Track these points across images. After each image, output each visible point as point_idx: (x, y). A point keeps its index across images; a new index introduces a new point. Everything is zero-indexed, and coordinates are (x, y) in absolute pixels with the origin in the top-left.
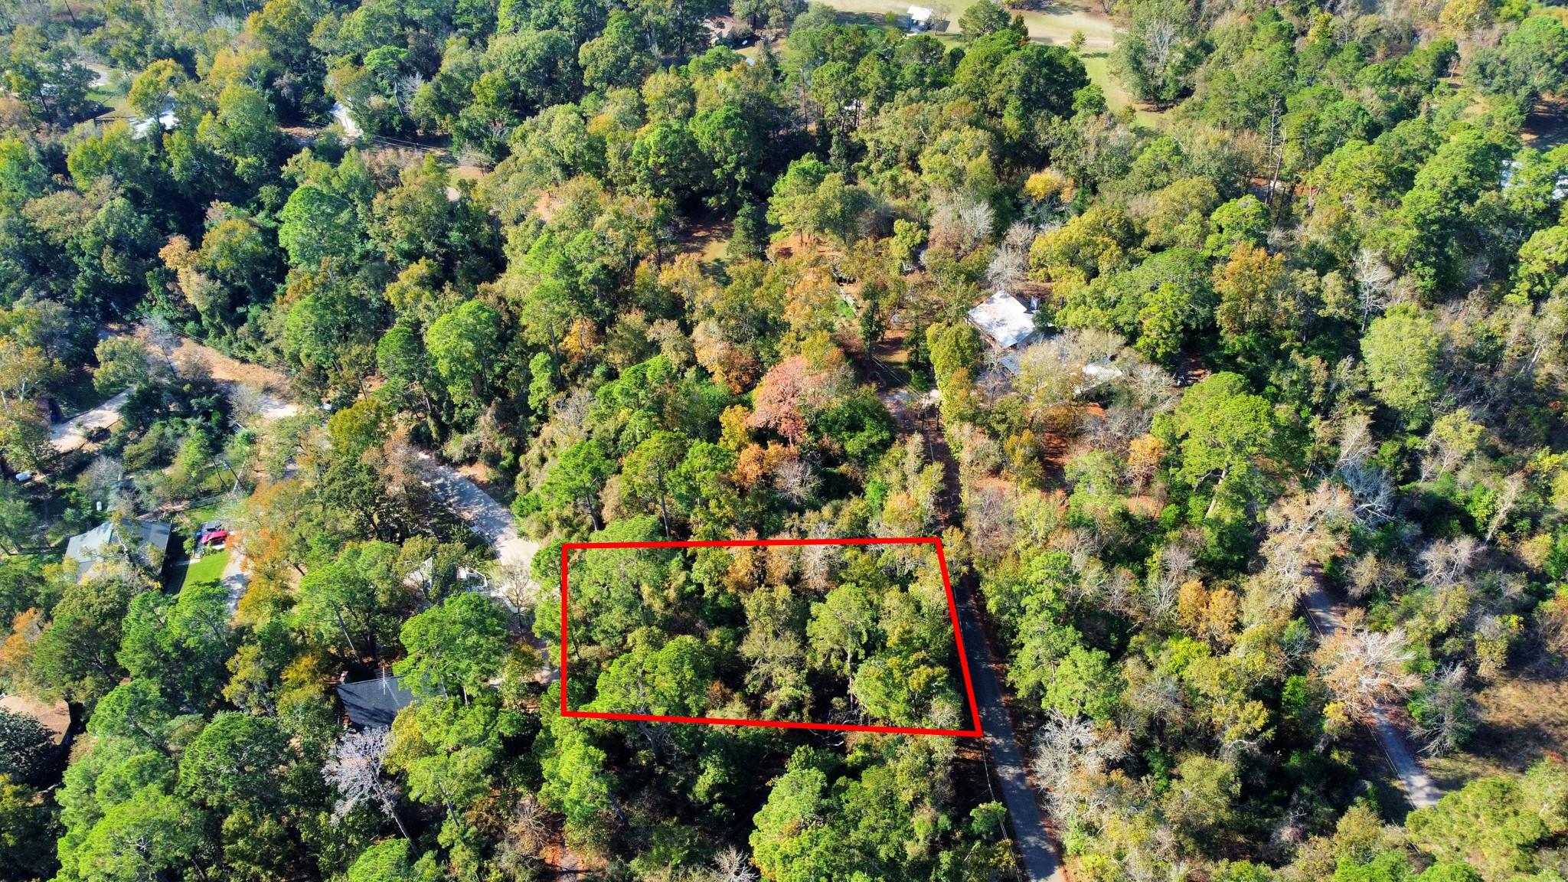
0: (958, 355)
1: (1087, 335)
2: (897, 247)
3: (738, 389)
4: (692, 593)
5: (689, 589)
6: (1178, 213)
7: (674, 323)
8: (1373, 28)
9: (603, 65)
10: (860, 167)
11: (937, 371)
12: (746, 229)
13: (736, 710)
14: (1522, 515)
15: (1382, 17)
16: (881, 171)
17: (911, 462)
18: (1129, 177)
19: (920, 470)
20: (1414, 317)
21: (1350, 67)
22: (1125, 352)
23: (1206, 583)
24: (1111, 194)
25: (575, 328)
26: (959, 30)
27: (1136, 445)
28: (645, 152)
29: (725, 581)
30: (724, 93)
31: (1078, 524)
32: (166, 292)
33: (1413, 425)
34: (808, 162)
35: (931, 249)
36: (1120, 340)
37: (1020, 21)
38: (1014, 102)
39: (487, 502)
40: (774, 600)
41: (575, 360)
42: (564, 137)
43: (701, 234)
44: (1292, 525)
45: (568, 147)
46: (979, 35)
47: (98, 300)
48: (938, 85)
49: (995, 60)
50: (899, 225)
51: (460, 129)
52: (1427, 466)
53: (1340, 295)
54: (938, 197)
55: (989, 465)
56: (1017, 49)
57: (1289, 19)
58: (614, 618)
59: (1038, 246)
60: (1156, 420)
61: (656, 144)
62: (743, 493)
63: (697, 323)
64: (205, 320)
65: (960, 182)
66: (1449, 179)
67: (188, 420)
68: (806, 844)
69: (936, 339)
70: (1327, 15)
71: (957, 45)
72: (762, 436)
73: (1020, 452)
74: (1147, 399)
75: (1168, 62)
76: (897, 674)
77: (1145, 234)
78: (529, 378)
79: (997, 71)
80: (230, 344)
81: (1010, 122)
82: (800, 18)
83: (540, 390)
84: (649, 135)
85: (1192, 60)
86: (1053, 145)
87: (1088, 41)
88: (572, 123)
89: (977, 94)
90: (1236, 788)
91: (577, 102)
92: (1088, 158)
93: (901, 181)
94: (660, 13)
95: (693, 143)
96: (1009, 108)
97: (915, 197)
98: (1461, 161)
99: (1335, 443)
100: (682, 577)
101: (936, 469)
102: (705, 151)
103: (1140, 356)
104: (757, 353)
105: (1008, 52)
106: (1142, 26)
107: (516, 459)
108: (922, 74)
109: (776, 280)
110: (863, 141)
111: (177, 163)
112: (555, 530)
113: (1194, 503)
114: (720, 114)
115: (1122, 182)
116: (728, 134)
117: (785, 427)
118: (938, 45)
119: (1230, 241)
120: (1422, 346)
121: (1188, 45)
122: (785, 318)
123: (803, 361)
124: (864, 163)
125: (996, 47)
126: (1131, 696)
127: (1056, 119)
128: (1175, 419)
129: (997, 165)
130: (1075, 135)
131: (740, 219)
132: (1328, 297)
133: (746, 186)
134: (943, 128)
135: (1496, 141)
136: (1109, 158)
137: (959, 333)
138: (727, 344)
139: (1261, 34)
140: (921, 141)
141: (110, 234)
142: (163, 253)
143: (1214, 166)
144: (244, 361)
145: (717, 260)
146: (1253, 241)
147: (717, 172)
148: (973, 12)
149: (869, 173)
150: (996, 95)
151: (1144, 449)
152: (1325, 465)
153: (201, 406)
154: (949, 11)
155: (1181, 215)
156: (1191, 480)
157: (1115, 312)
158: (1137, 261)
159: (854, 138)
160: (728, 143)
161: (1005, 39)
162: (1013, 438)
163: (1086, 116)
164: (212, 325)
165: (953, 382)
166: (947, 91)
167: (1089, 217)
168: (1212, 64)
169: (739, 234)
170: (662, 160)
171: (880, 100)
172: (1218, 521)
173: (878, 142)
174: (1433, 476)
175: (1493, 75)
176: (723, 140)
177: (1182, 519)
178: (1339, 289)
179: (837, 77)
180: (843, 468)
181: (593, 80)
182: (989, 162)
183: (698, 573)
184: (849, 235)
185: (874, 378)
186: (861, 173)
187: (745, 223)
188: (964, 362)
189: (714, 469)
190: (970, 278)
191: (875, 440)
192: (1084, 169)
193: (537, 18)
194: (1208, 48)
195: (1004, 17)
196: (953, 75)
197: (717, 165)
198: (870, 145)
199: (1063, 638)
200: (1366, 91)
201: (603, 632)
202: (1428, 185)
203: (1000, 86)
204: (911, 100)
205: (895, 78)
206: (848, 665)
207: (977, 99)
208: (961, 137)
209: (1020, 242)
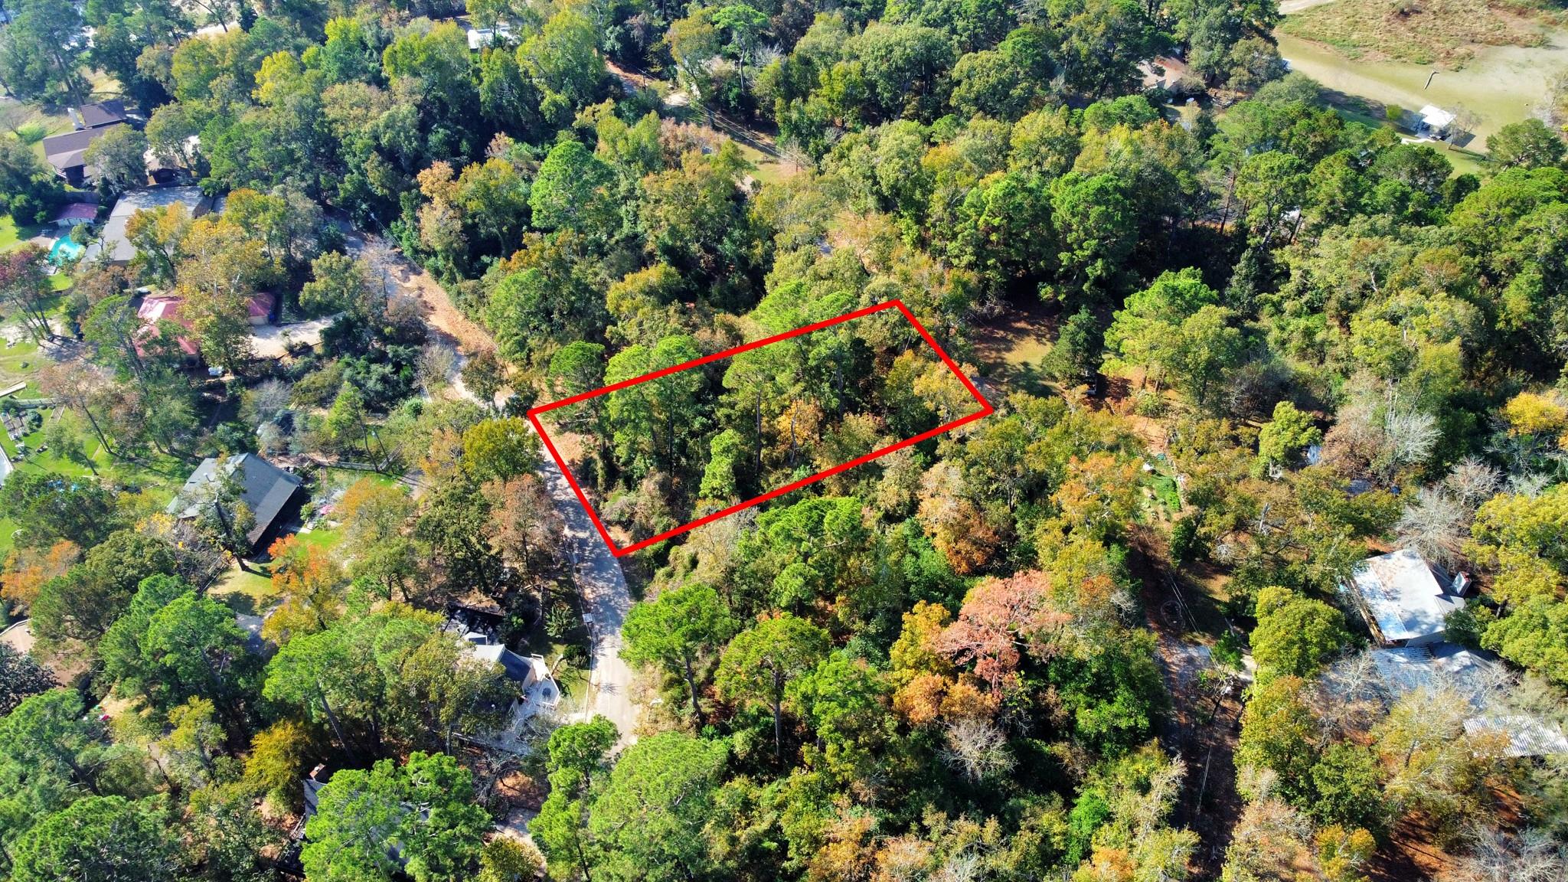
0: (1295, 650)
3: (963, 567)
4: (771, 852)
5: (767, 844)
9: (978, 84)
10: (1267, 301)
12: (1074, 343)
16: (1297, 314)
19: (1161, 826)
26: (1484, 150)
28: (980, 206)
30: (1117, 155)
34: (1185, 279)
38: (1531, 272)
39: (618, 584)
41: (784, 447)
42: (889, 162)
43: (1022, 325)
45: (889, 174)
46: (1510, 164)
47: (364, 206)
48: (1418, 219)
49: (1523, 206)
50: (1284, 409)
54: (1363, 378)
59: (1496, 508)
61: (995, 200)
65: (1403, 372)
71: (1472, 169)
78: (709, 458)
79: (1520, 223)
81: (1516, 299)
82: (1270, 87)
83: (715, 475)
84: (995, 185)
88: (905, 146)
89: (1477, 247)
91: (928, 122)
93: (1319, 337)
94: (1085, 40)
95: (1048, 211)
96: (1521, 279)
97: (1330, 364)
102: (1057, 225)
105: (1547, 201)
107: (669, 548)
108: (1404, 198)
110: (1288, 265)
111: (486, 82)
114: (1096, 182)
116: (1095, 211)
118: (1444, 164)
124: (1276, 298)
125: (1530, 188)
129: (1471, 356)
131: (1071, 326)
134: (1403, 285)
138: (962, 502)
140: (1365, 292)
141: (384, 141)
142: (422, 175)
144: (467, 316)
145: (1025, 364)
147: (1064, 256)
148: (1513, 132)
149: (1279, 311)
150: (1506, 256)
153: (396, 355)
154: (1479, 122)
159: (1280, 256)
160: (1091, 223)
166: (1433, 232)
169: (1064, 343)
170: (996, 222)
171: (1330, 218)
173: (1307, 272)
176: (1085, 217)
179: (1282, 172)
180: (1060, 748)
181: (962, 100)
182: (1460, 355)
185: (1163, 618)
186: (1267, 309)
187: (1074, 334)
189: (843, 705)
193: (930, 11)
196: (1450, 210)
197: (1069, 248)
198: (1295, 274)
203: (1518, 246)
204: (1374, 231)
205: (1361, 195)
207: (1474, 254)
208: (1428, 305)
209: (1467, 490)
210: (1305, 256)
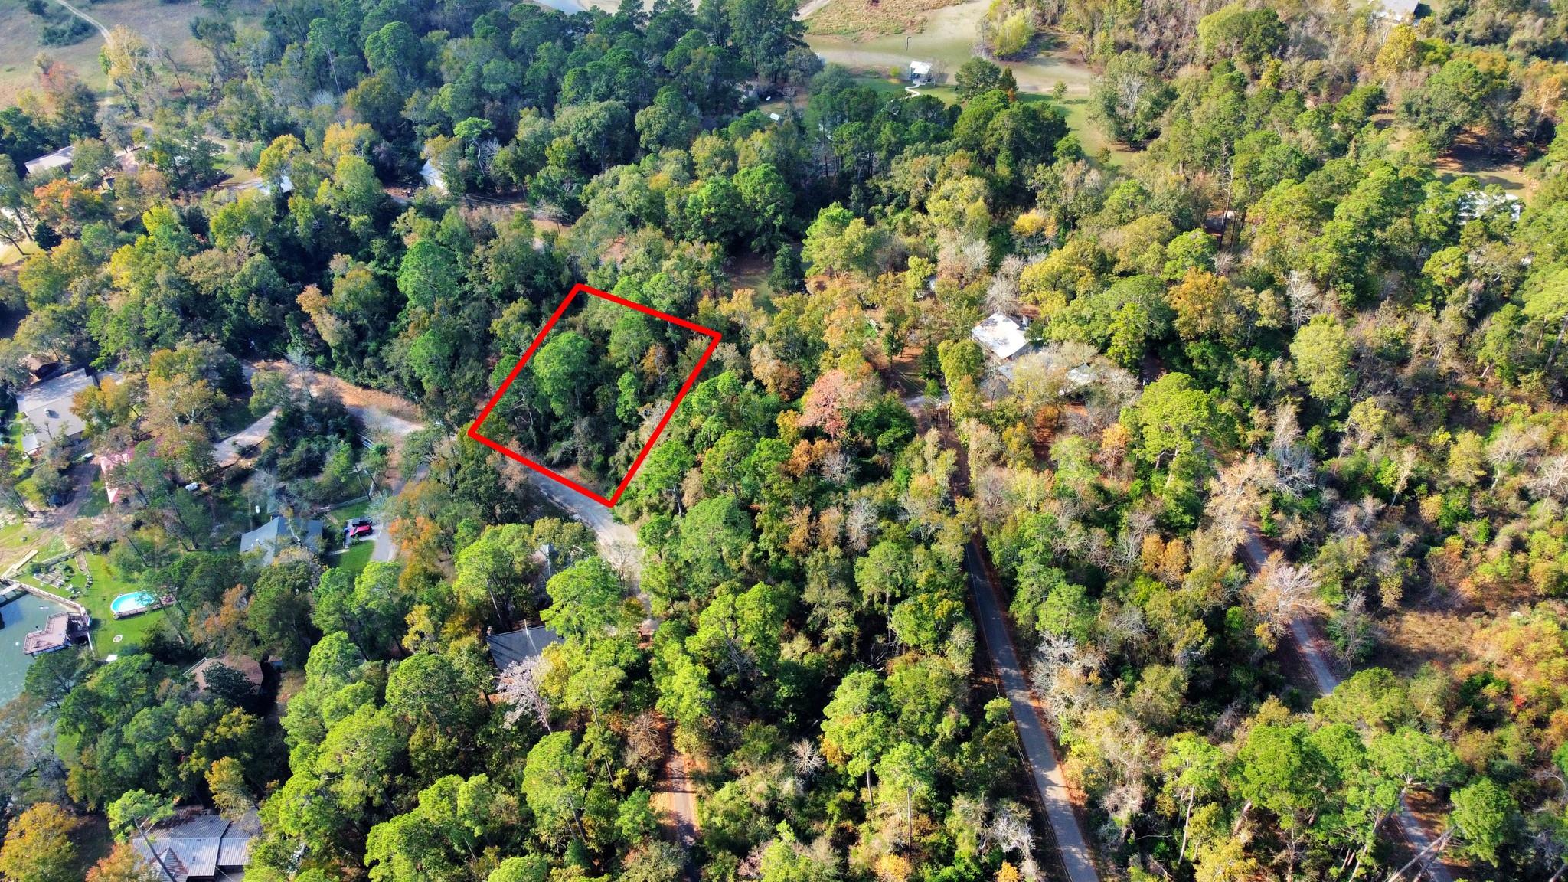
0: (964, 365)
1: (1068, 346)
2: (911, 279)
3: (787, 398)
4: (760, 558)
5: (757, 555)
6: (1142, 243)
7: (734, 346)
8: (1317, 72)
9: (656, 129)
10: (876, 211)
11: (948, 380)
12: (784, 266)
13: (800, 643)
14: (1420, 481)
15: (1325, 62)
16: (894, 213)
17: (930, 450)
18: (1103, 213)
19: (937, 457)
20: (1332, 325)
21: (1290, 112)
22: (1099, 360)
23: (1166, 539)
24: (1087, 229)
25: (651, 351)
26: (956, 83)
27: (1107, 432)
28: (698, 204)
29: (787, 547)
30: (760, 152)
31: (1061, 495)
32: (302, 331)
33: (1334, 412)
34: (835, 209)
35: (939, 280)
36: (1094, 350)
37: (1009, 74)
38: (1005, 151)
40: (828, 558)
41: (651, 379)
42: (629, 194)
44: (1229, 490)
45: (634, 201)
46: (973, 91)
48: (939, 139)
49: (989, 116)
50: (913, 261)
51: (537, 187)
52: (1345, 444)
53: (1272, 310)
54: (943, 236)
55: (991, 452)
56: (1006, 107)
57: (1242, 68)
58: (702, 576)
59: (1027, 275)
60: (1123, 413)
61: (707, 197)
62: (796, 479)
63: (752, 346)
64: (334, 354)
65: (962, 223)
66: (1361, 210)
67: (329, 437)
68: (865, 723)
69: (946, 352)
70: (1277, 61)
71: (954, 99)
72: (811, 434)
73: (1015, 440)
74: (1116, 397)
75: (1137, 108)
76: (925, 607)
77: (1115, 261)
78: (617, 393)
79: (990, 126)
80: (355, 373)
81: (1003, 170)
83: (626, 403)
84: (701, 190)
85: (1158, 107)
86: (1038, 188)
87: (1069, 88)
88: (636, 181)
89: (974, 146)
90: (1185, 687)
91: (637, 162)
92: (1067, 197)
93: (912, 221)
95: (738, 196)
96: (1000, 158)
97: (923, 235)
98: (1376, 194)
99: (1270, 428)
100: (751, 546)
101: (950, 455)
102: (748, 202)
103: (1110, 362)
104: (800, 368)
105: (998, 110)
106: (1114, 78)
107: (606, 460)
108: (926, 129)
109: (815, 308)
110: (878, 187)
111: (301, 222)
112: (645, 515)
113: (1155, 478)
114: (759, 171)
115: (1097, 218)
116: (767, 187)
117: (829, 426)
118: (937, 102)
119: (1184, 267)
120: (1335, 348)
121: (1154, 94)
122: (824, 339)
123: (841, 373)
124: (879, 207)
125: (988, 104)
126: (1107, 624)
127: (1040, 167)
128: (1138, 412)
129: (991, 206)
130: (1056, 179)
131: (779, 258)
132: (1263, 310)
133: (783, 228)
134: (945, 178)
135: (1410, 174)
136: (1086, 196)
137: (963, 349)
138: (777, 361)
139: (1216, 84)
140: (927, 189)
141: (254, 283)
142: (299, 299)
143: (1172, 204)
144: (367, 387)
146: (1201, 267)
147: (758, 219)
148: (967, 67)
149: (885, 215)
150: (989, 146)
151: (1114, 435)
152: (1262, 446)
153: (336, 425)
154: (946, 64)
155: (1143, 245)
156: (1150, 458)
157: (1090, 328)
158: (1108, 285)
159: (870, 184)
160: (767, 195)
161: (996, 99)
162: (1010, 429)
163: (1066, 163)
164: (340, 358)
165: (961, 387)
166: (948, 144)
167: (1068, 249)
168: (1175, 110)
169: (778, 270)
170: (712, 210)
171: (892, 153)
172: (1173, 491)
173: (890, 187)
174: (1350, 452)
175: (1418, 113)
176: (762, 192)
177: (1147, 489)
178: (1271, 303)
179: (854, 134)
180: (875, 458)
181: (648, 142)
182: (985, 206)
183: (765, 542)
184: (871, 270)
185: (896, 386)
186: (877, 216)
187: (783, 261)
188: (969, 370)
189: (775, 460)
190: (972, 302)
191: (899, 435)
192: (1065, 207)
193: (597, 90)
194: (1172, 95)
195: (995, 71)
196: (952, 129)
197: (758, 213)
198: (884, 191)
199: (1050, 576)
200: (1304, 133)
201: (695, 586)
202: (1344, 217)
203: (993, 139)
204: (918, 153)
205: (904, 134)
206: (886, 606)
207: (973, 150)
208: (961, 185)
209: (1012, 272)
210: (886, 178)
